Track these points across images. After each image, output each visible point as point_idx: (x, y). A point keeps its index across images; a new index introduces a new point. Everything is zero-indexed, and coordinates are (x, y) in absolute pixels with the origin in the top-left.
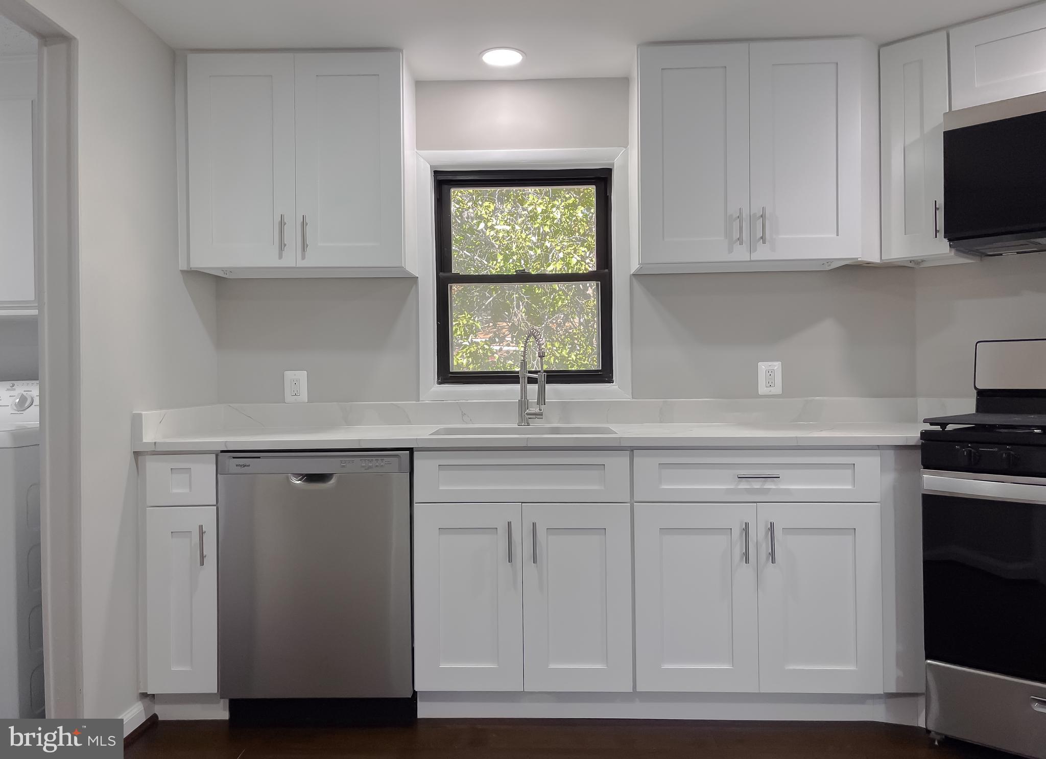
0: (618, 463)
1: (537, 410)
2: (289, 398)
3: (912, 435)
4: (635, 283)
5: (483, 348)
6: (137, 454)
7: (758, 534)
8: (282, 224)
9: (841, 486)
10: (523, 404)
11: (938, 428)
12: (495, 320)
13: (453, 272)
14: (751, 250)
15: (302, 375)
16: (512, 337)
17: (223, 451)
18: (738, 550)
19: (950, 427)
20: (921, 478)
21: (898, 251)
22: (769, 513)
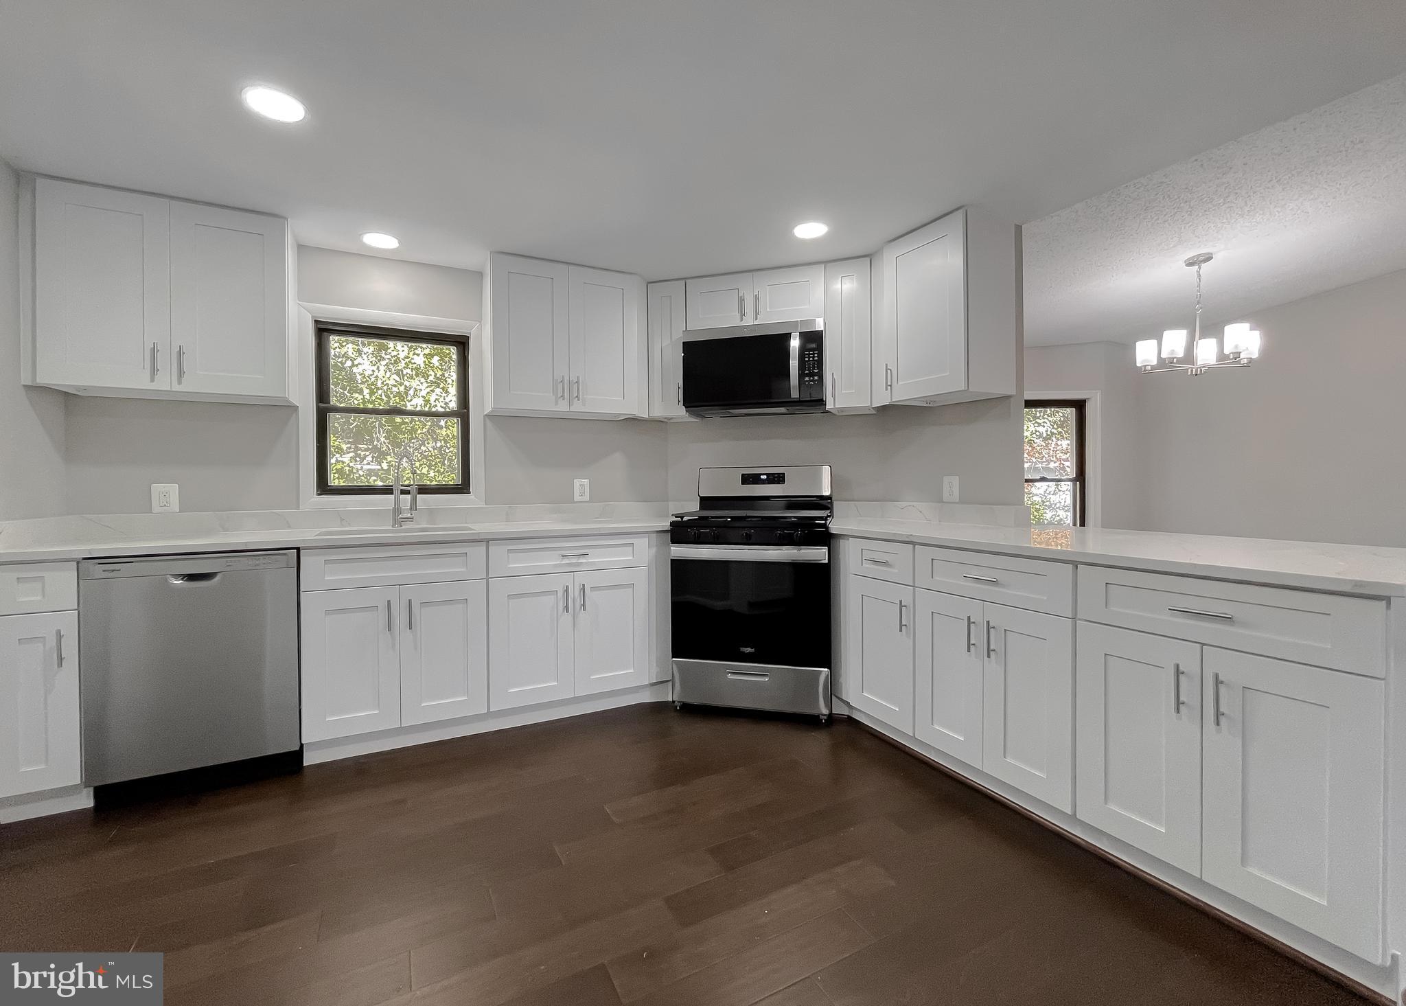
0: (476, 551)
1: (409, 515)
2: (156, 508)
3: (666, 525)
4: (489, 423)
5: (348, 465)
7: (574, 593)
8: (154, 351)
9: (624, 557)
10: (397, 510)
11: (679, 519)
12: (356, 442)
13: (332, 403)
14: (570, 404)
16: (373, 457)
17: (84, 558)
18: (561, 605)
19: (685, 519)
20: (670, 549)
21: (658, 412)
22: (581, 578)
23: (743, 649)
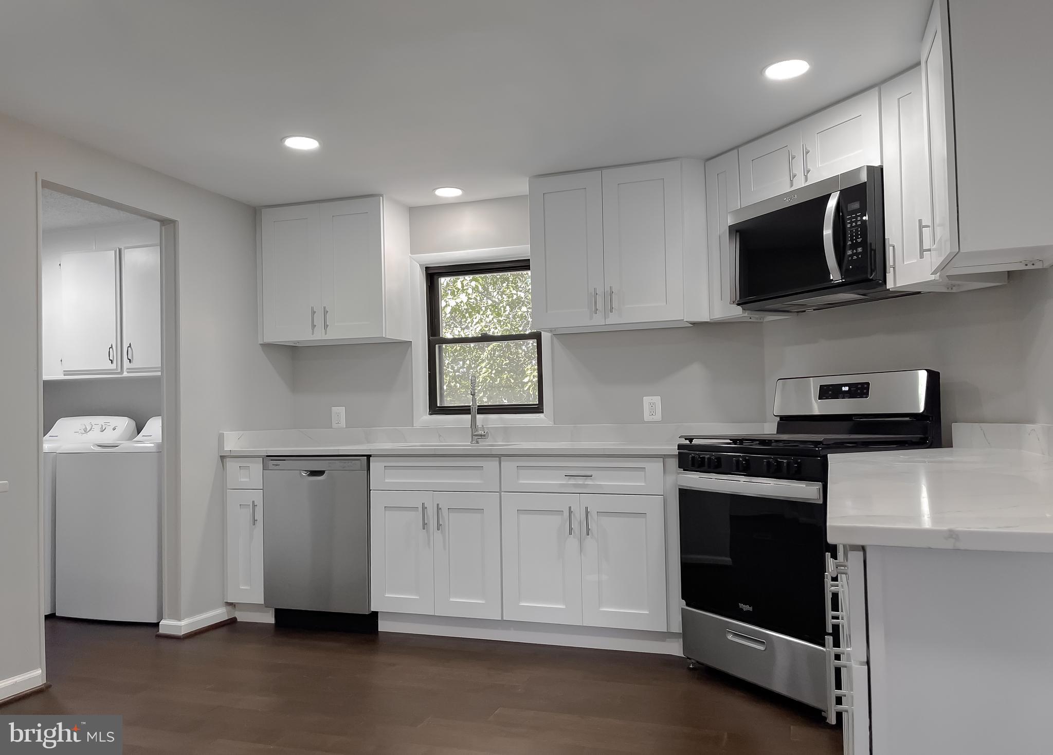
0: (491, 466)
2: (334, 425)
6: (222, 458)
8: (313, 312)
9: (637, 483)
11: (687, 442)
13: (441, 336)
15: (342, 410)
17: (267, 456)
18: (565, 527)
19: (694, 442)
22: (587, 501)
23: (741, 605)
